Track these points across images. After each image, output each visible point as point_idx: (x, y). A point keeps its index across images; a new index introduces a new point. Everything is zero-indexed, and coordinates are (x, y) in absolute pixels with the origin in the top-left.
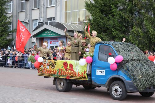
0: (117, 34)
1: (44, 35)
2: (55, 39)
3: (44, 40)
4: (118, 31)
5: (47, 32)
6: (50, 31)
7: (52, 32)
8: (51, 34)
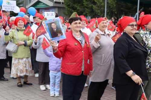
0: (87, 4)
1: (39, 6)
2: (47, 9)
3: (40, 10)
4: (88, 2)
5: (40, 4)
6: (42, 2)
7: (44, 4)
8: (43, 5)
